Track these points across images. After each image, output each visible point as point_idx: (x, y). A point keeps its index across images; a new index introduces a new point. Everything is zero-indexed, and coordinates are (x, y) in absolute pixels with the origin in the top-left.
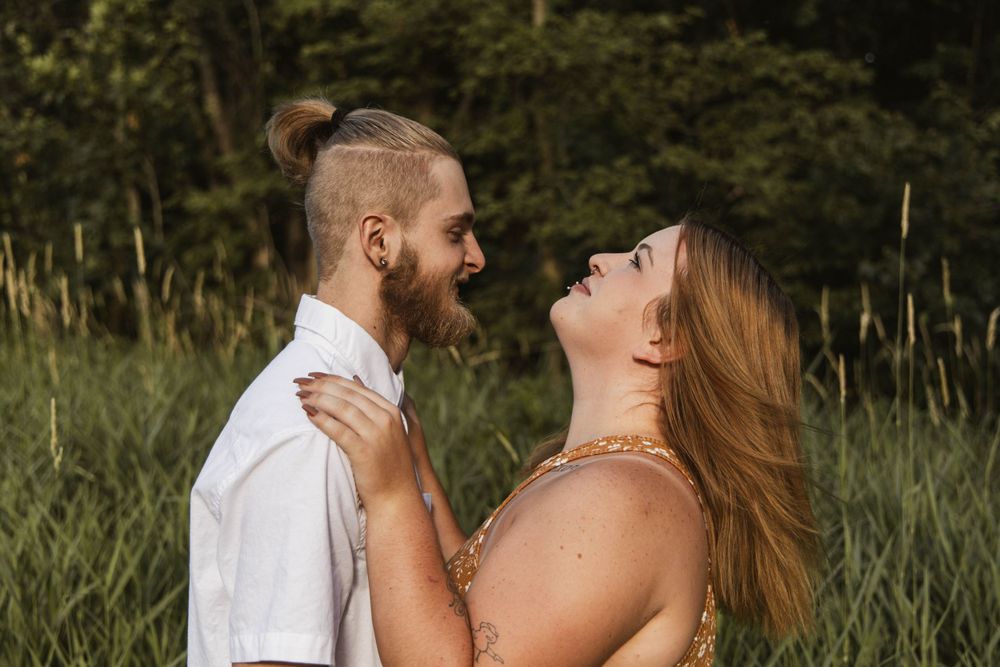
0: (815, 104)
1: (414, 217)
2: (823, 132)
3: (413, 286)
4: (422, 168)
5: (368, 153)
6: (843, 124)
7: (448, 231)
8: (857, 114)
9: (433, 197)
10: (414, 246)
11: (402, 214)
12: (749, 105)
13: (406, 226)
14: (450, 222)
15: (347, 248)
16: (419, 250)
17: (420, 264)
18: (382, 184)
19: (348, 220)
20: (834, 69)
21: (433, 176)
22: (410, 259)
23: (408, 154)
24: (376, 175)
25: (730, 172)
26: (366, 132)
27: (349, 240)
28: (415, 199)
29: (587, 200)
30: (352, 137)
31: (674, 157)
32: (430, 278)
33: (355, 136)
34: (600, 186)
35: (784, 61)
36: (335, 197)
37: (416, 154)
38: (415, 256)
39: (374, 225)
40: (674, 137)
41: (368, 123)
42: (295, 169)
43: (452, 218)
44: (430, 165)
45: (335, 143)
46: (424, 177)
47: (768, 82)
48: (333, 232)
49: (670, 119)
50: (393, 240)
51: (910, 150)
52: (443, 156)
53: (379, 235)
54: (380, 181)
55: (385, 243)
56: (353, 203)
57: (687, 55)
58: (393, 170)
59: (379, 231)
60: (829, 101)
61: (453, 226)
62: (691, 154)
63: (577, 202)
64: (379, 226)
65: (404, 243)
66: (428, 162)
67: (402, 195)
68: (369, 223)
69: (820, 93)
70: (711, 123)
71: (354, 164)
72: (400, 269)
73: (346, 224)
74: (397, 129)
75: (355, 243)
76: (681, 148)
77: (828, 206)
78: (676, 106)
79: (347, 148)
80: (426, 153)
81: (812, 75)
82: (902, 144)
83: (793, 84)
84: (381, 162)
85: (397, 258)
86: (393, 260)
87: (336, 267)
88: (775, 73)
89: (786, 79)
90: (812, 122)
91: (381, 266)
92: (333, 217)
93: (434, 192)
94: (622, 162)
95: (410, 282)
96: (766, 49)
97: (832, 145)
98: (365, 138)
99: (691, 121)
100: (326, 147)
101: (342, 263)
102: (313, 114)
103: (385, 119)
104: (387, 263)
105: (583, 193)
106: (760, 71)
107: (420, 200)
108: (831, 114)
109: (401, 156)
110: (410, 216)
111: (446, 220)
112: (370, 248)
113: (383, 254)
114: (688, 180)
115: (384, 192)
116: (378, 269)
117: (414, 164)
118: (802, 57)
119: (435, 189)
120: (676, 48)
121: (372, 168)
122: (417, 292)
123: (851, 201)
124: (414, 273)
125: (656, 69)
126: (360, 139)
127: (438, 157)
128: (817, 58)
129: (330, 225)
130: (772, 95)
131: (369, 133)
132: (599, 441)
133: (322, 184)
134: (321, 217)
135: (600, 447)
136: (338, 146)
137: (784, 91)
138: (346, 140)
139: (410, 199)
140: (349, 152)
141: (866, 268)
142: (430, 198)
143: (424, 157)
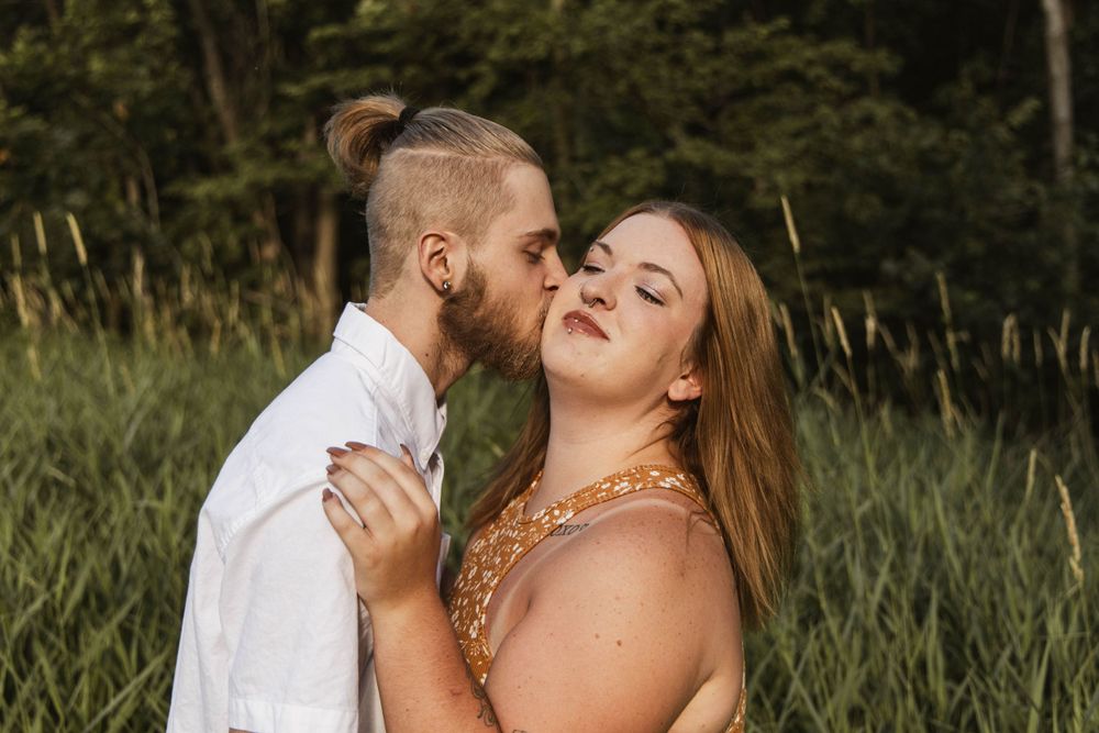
0: (841, 101)
1: (484, 233)
2: (847, 130)
3: (480, 313)
4: (493, 175)
5: (433, 158)
6: (868, 121)
7: (524, 251)
8: (882, 110)
9: (505, 210)
10: (481, 268)
11: (469, 230)
12: (771, 100)
13: (472, 244)
14: (526, 240)
15: (405, 266)
16: (488, 272)
17: (489, 288)
18: (447, 194)
19: (408, 234)
20: (861, 60)
21: (507, 185)
22: (476, 283)
23: (479, 159)
24: (439, 184)
25: (748, 165)
26: (434, 134)
27: (408, 259)
28: (486, 210)
29: (600, 193)
30: (416, 140)
31: (689, 150)
32: (500, 305)
33: (420, 137)
34: (613, 178)
35: (809, 53)
36: (395, 208)
37: (488, 160)
38: (483, 280)
39: (436, 243)
40: (694, 130)
41: (437, 124)
42: (358, 176)
43: (529, 235)
44: (504, 172)
45: (399, 146)
46: (496, 187)
47: (793, 76)
48: (391, 248)
49: (692, 111)
50: (458, 261)
51: (934, 149)
52: (521, 163)
53: (442, 255)
54: (444, 190)
55: (449, 263)
56: (415, 217)
57: (709, 44)
58: (461, 177)
59: (442, 250)
60: (855, 96)
61: (529, 244)
62: (710, 147)
63: (589, 194)
64: (441, 245)
65: (470, 264)
66: (502, 169)
67: (470, 207)
68: (430, 241)
69: (846, 88)
70: (733, 117)
71: (416, 169)
72: (464, 294)
73: (406, 239)
74: (469, 130)
75: (414, 261)
76: (700, 142)
77: (851, 204)
78: (698, 99)
79: (411, 152)
80: (501, 159)
81: (839, 67)
82: (926, 142)
83: (819, 78)
84: (447, 168)
85: (462, 282)
86: (457, 285)
87: (393, 286)
88: (800, 66)
89: (813, 73)
90: (835, 120)
91: (442, 291)
92: (392, 230)
93: (507, 204)
94: (637, 154)
95: (476, 308)
96: (792, 41)
97: (857, 142)
98: (430, 140)
99: (713, 114)
100: (389, 152)
101: (400, 283)
102: (378, 114)
103: (456, 119)
104: (450, 287)
105: (596, 185)
106: (784, 63)
107: (491, 212)
108: (856, 111)
109: (470, 163)
110: (478, 231)
111: (521, 237)
112: (430, 270)
113: (447, 276)
114: (705, 174)
115: (449, 203)
116: (440, 293)
117: (485, 172)
118: (827, 48)
119: (508, 201)
120: (697, 36)
121: (436, 175)
122: (484, 320)
123: (875, 200)
124: (481, 299)
125: (677, 61)
126: (426, 142)
127: (515, 164)
128: (842, 48)
129: (389, 240)
130: (796, 89)
131: (435, 135)
132: (601, 484)
133: (382, 192)
134: (381, 229)
135: (604, 490)
136: (401, 150)
137: (809, 86)
138: (410, 143)
139: (477, 212)
140: (412, 157)
141: (889, 266)
142: (503, 211)
143: (497, 164)
